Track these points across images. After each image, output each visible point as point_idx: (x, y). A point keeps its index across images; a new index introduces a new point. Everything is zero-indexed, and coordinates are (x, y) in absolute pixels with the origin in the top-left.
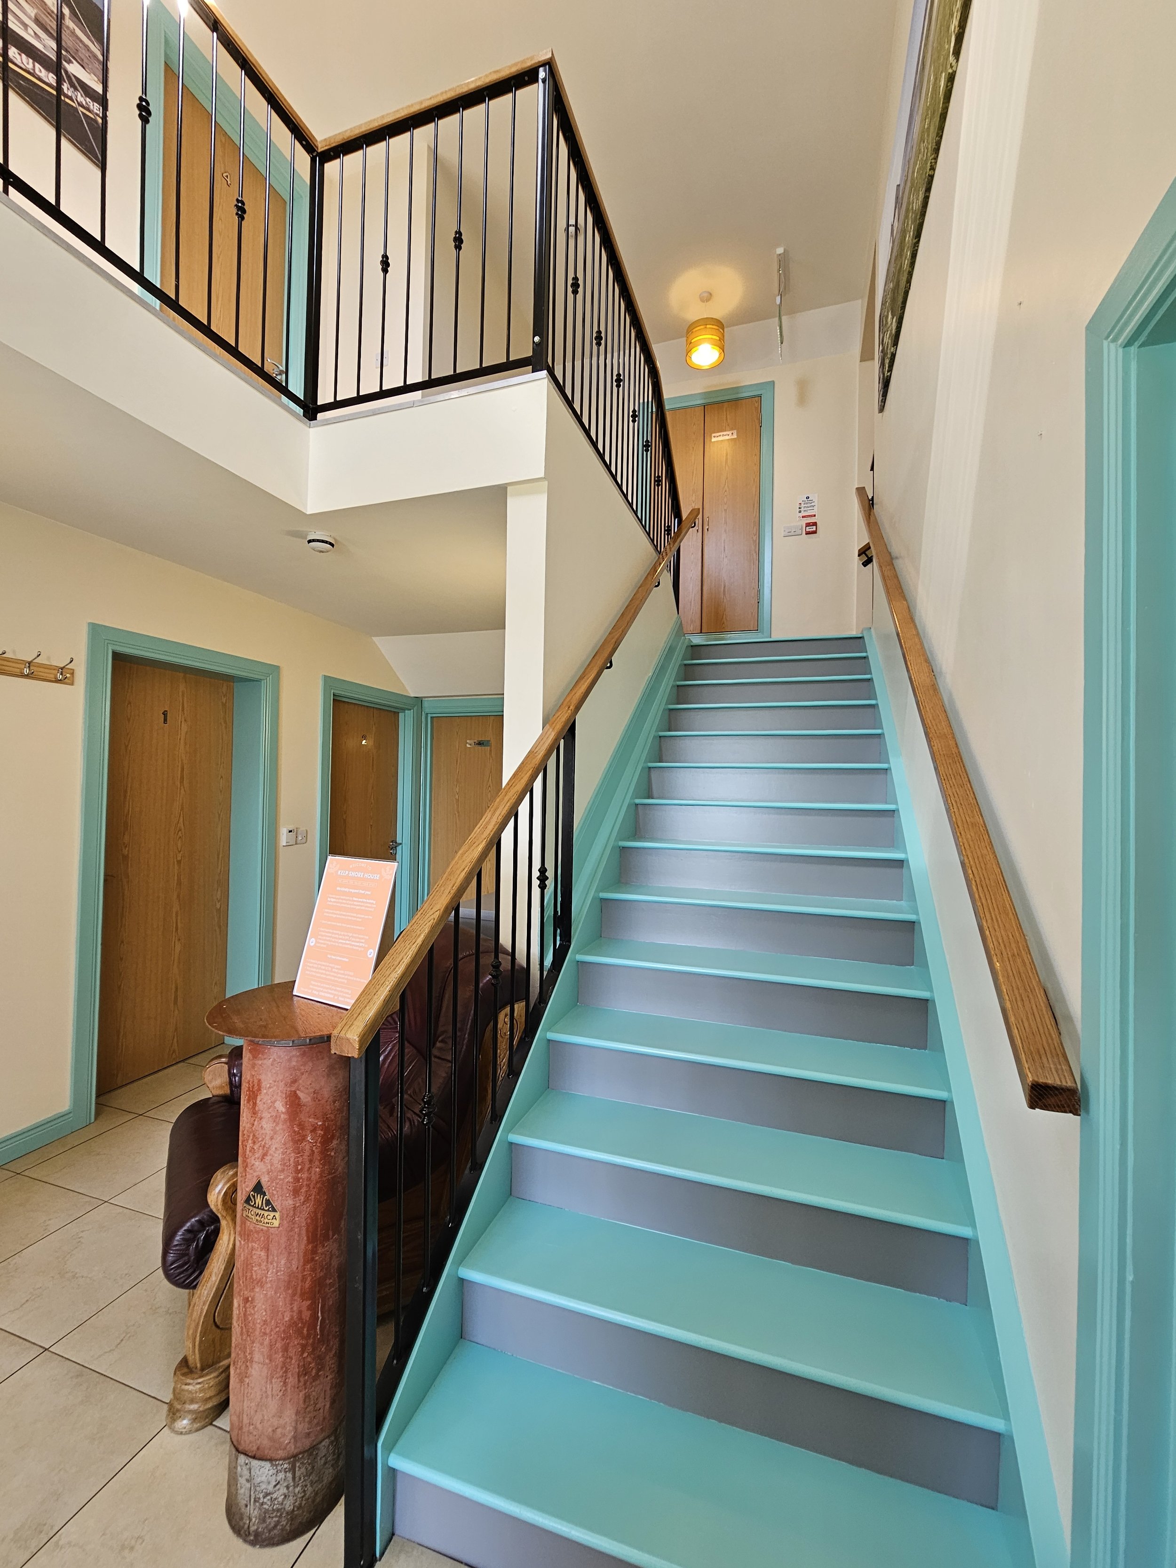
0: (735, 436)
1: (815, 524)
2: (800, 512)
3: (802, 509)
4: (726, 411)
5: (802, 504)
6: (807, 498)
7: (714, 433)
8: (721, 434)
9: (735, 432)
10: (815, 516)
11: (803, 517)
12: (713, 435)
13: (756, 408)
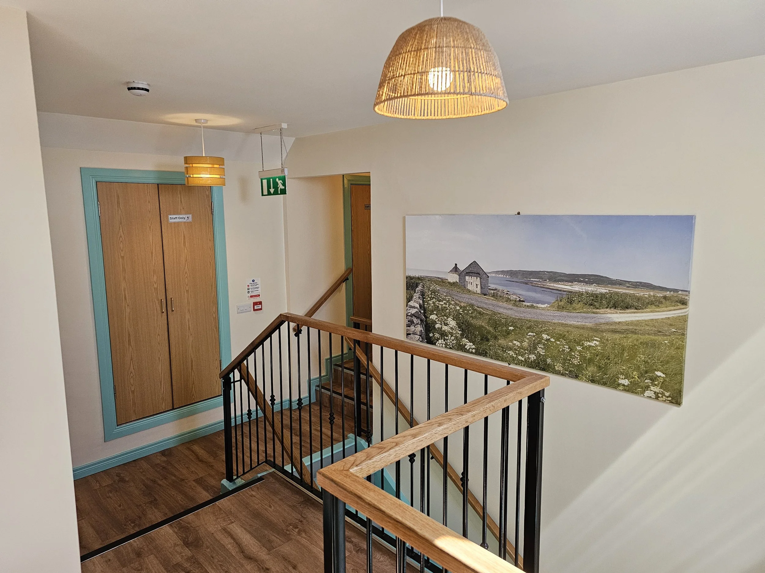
0: (190, 219)
1: (260, 303)
2: (248, 292)
3: (250, 290)
4: (180, 193)
5: (250, 286)
6: (253, 281)
7: (170, 215)
8: (178, 216)
9: (190, 216)
10: (259, 295)
11: (251, 297)
12: (170, 216)
13: (208, 196)
